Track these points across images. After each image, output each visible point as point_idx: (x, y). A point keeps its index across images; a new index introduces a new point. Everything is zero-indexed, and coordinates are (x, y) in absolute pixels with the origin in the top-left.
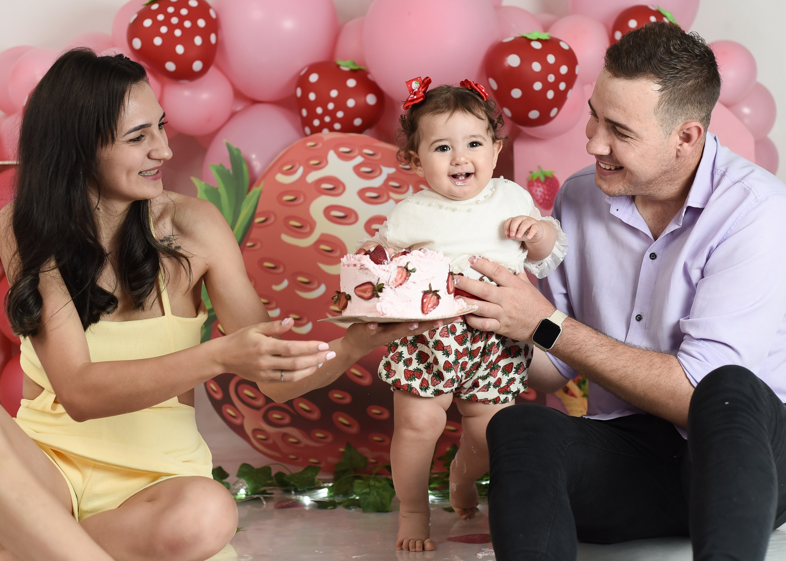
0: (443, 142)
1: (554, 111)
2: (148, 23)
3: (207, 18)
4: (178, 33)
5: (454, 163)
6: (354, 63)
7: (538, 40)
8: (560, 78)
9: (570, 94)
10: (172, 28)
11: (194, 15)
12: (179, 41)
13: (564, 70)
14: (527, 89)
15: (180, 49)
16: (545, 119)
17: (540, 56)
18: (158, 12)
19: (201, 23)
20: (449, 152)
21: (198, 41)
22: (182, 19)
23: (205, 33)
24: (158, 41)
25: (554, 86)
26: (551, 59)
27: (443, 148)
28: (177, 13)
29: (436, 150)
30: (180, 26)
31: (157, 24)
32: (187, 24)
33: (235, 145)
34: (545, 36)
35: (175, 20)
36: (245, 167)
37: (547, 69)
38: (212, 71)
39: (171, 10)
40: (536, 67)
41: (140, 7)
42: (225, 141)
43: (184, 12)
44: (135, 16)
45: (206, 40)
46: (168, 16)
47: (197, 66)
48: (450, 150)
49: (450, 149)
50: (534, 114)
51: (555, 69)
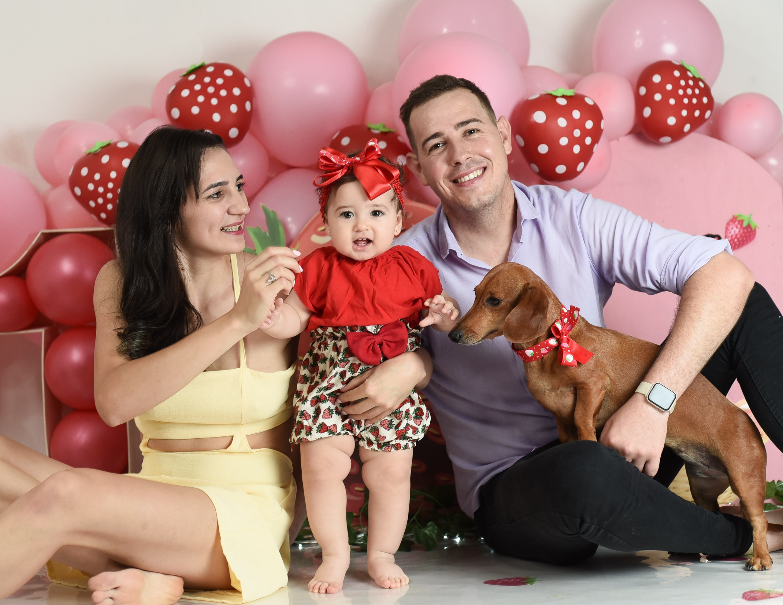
0: (347, 208)
1: (581, 166)
2: (185, 93)
3: (242, 86)
4: (214, 101)
5: (356, 230)
6: (384, 126)
7: (563, 96)
8: (585, 133)
9: (596, 148)
10: (208, 97)
11: (229, 84)
12: (216, 109)
13: (589, 125)
14: (553, 144)
15: (216, 117)
16: (571, 174)
17: (566, 112)
18: (195, 82)
19: (237, 91)
20: (352, 218)
21: (234, 108)
22: (218, 88)
23: (240, 101)
24: (195, 110)
25: (580, 141)
26: (576, 114)
27: (347, 215)
28: (213, 83)
29: (342, 214)
30: (216, 94)
31: (194, 94)
32: (223, 93)
33: (270, 209)
34: (570, 93)
35: (211, 90)
36: (281, 229)
37: (573, 124)
38: (248, 137)
39: (207, 80)
40: (562, 122)
41: (178, 79)
42: (261, 204)
43: (220, 81)
44: (173, 87)
45: (241, 107)
46: (205, 86)
47: (234, 133)
48: (354, 217)
49: (353, 216)
50: (561, 169)
51: (580, 124)
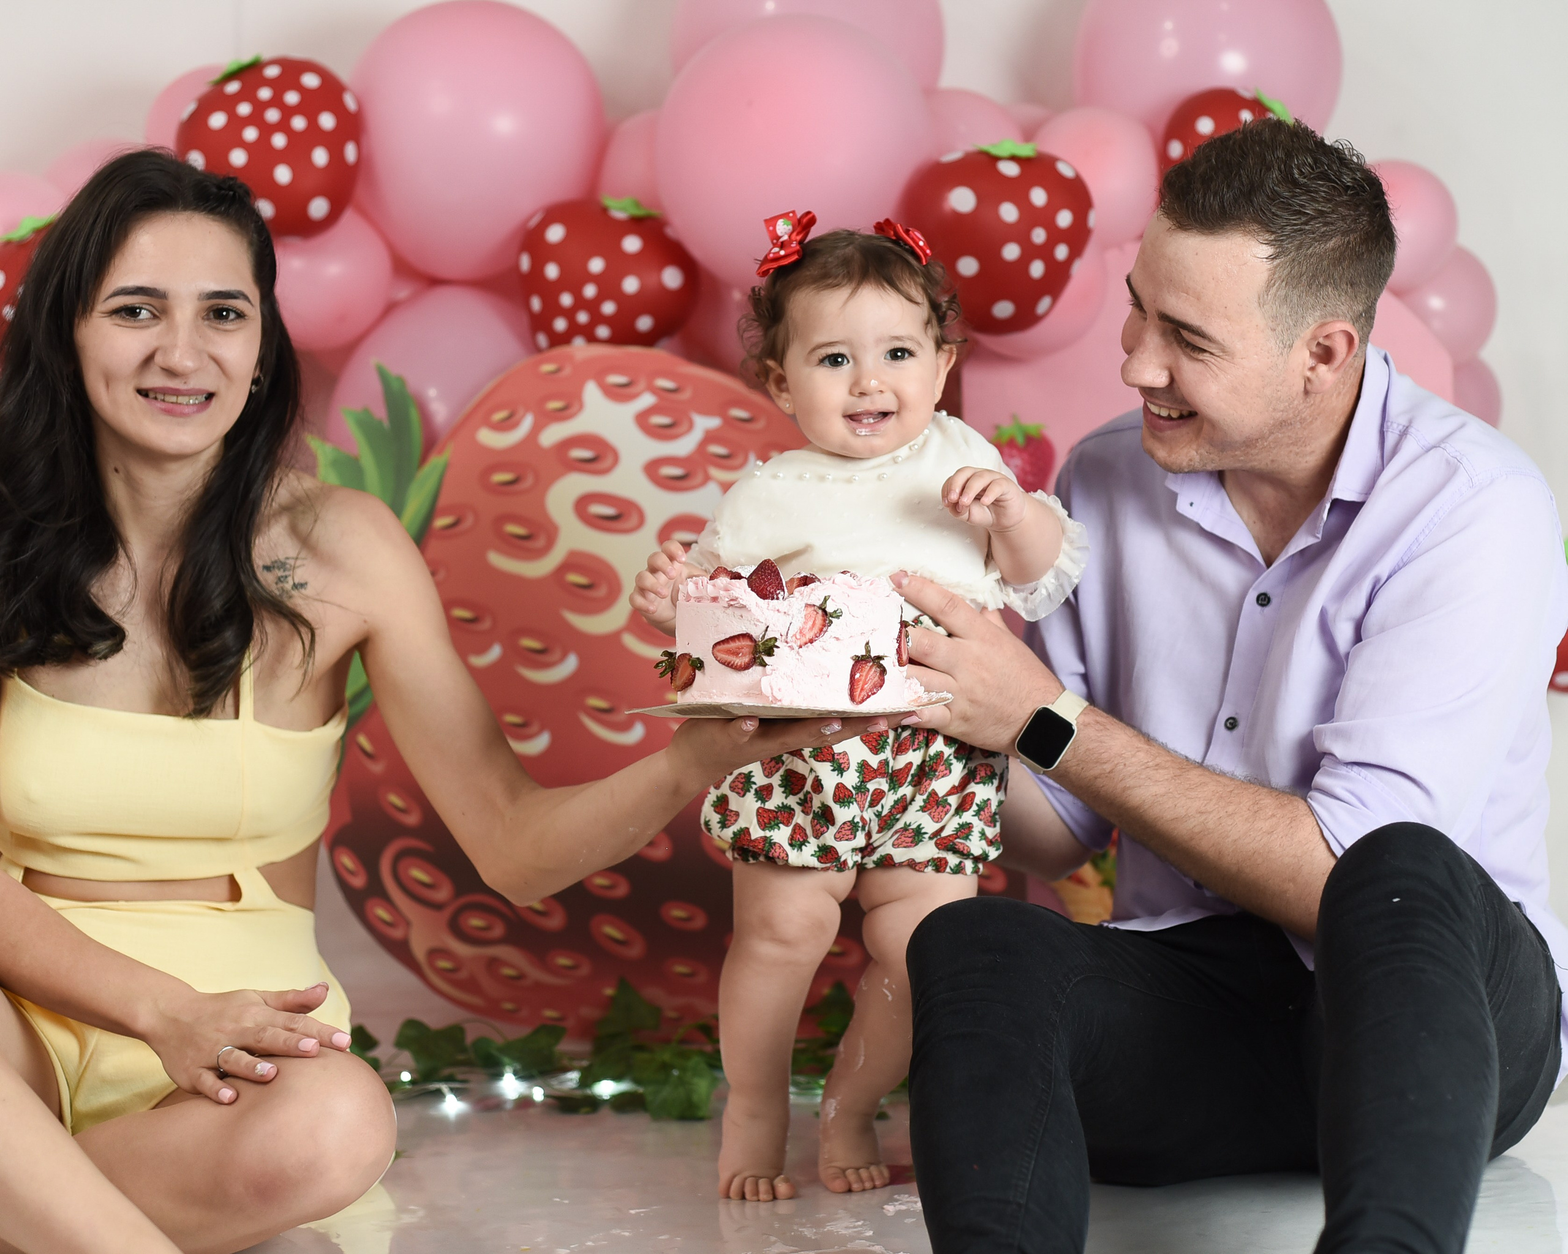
0: (836, 347)
1: (1044, 304)
2: (218, 120)
3: (339, 110)
4: (279, 141)
5: (857, 391)
6: (638, 204)
7: (1014, 158)
8: (1056, 235)
9: (1078, 268)
10: (266, 130)
11: (311, 104)
12: (282, 156)
13: (1064, 219)
14: (989, 257)
15: (283, 174)
16: (1025, 318)
17: (1016, 190)
18: (238, 98)
19: (327, 121)
20: (846, 368)
21: (320, 157)
22: (288, 112)
23: (334, 142)
24: (238, 158)
25: (1045, 252)
26: (1038, 197)
27: (835, 360)
28: (277, 101)
29: (822, 361)
30: (283, 126)
31: (236, 124)
32: (299, 123)
33: (394, 370)
34: (1026, 150)
35: (272, 115)
36: (414, 415)
37: (1031, 216)
38: (349, 218)
39: (265, 94)
40: (1009, 212)
41: (203, 88)
42: (374, 361)
43: (292, 98)
44: (191, 107)
45: (336, 155)
46: (260, 107)
47: (318, 208)
48: (850, 365)
49: (848, 362)
50: (1003, 309)
51: (1045, 216)
